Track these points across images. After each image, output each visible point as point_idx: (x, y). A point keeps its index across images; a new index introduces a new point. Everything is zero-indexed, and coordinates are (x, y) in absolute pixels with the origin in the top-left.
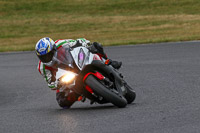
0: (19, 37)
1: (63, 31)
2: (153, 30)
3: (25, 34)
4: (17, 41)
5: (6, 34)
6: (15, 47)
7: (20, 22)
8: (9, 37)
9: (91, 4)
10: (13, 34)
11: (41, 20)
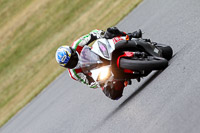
0: (17, 93)
1: (48, 62)
2: (118, 6)
3: (20, 87)
4: (18, 98)
5: (6, 99)
6: (20, 104)
7: (8, 82)
8: (9, 99)
9: (54, 23)
10: (10, 95)
11: (23, 67)
